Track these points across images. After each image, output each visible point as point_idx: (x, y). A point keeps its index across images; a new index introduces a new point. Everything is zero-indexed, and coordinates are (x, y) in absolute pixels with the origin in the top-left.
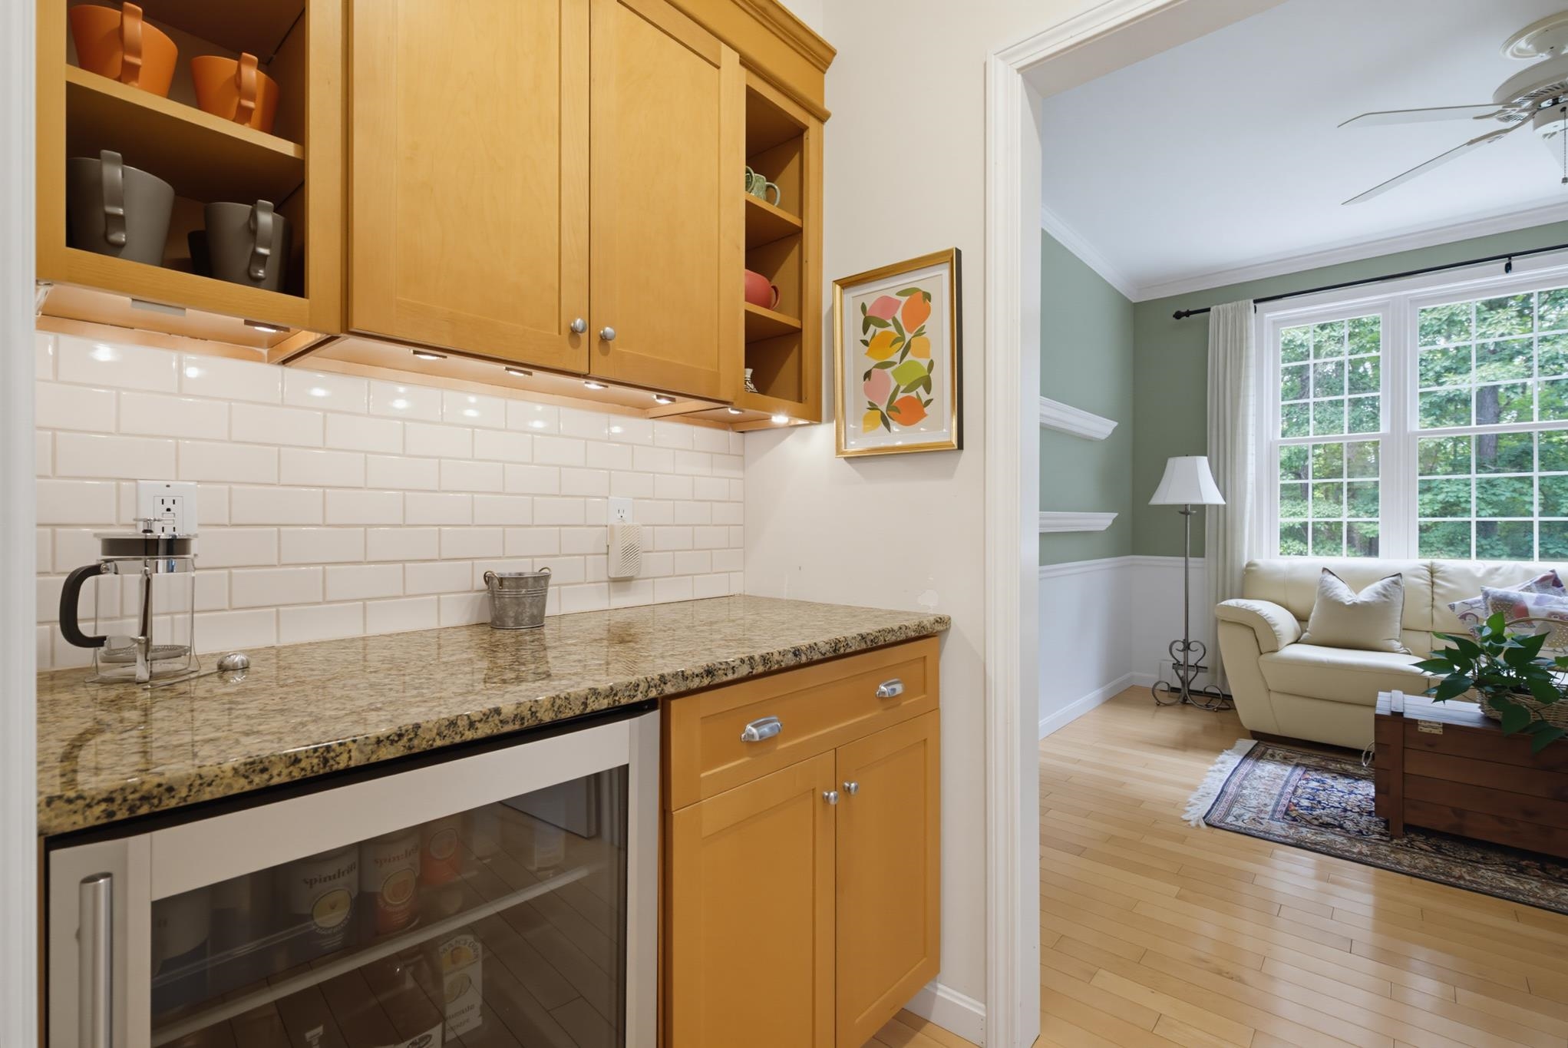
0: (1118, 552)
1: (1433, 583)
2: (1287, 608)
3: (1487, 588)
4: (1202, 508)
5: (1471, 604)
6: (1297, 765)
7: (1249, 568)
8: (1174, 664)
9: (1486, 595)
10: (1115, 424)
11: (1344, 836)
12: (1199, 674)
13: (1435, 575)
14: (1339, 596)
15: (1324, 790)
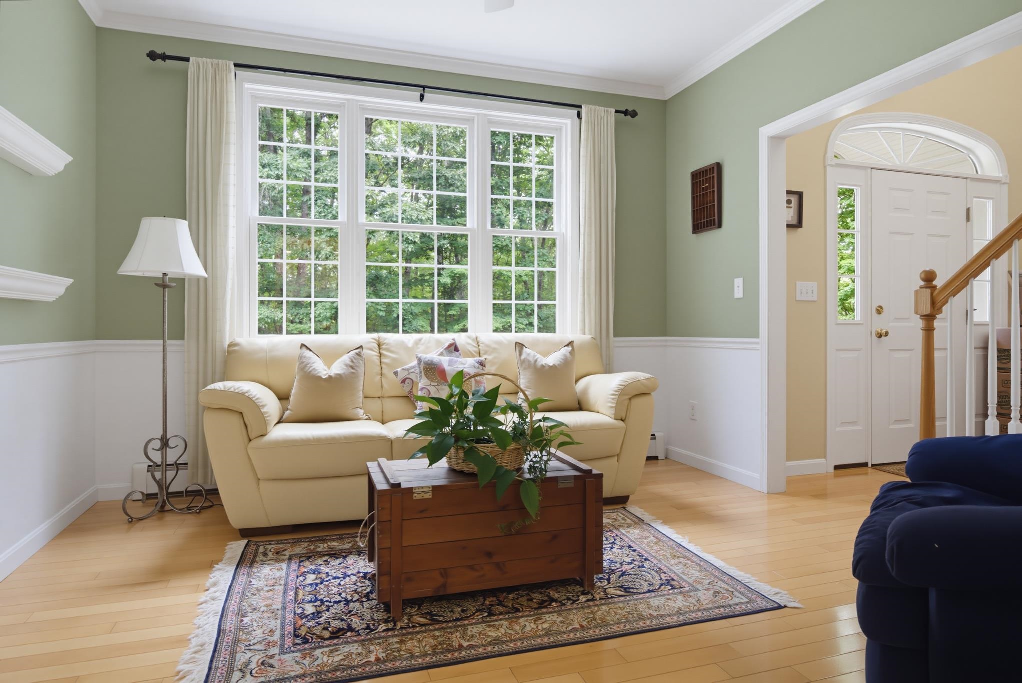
0: (77, 334)
1: (380, 353)
2: (270, 388)
3: (420, 355)
4: (181, 281)
5: (408, 370)
6: (290, 559)
7: (231, 349)
8: (149, 466)
9: (420, 360)
10: (70, 158)
11: (355, 642)
12: (179, 471)
13: (381, 347)
14: (316, 370)
15: (321, 583)
